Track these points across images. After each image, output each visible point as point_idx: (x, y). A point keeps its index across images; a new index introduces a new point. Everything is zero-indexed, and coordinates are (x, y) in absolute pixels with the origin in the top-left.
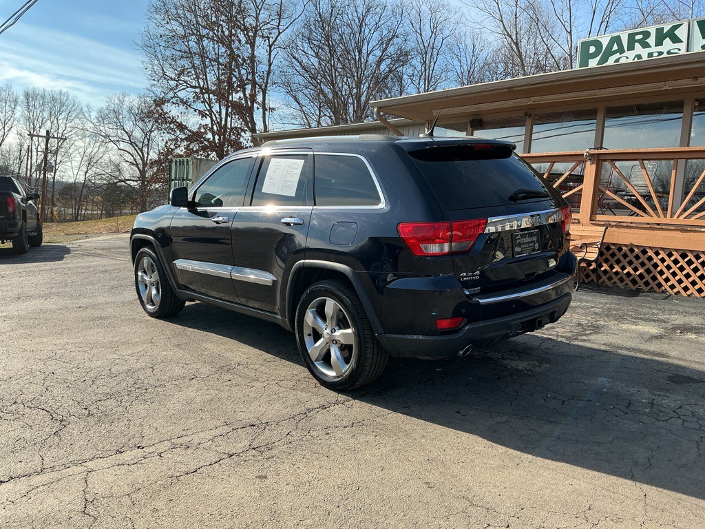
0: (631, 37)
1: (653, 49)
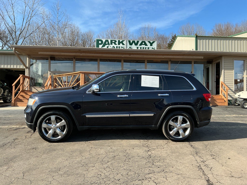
0: (111, 41)
1: (118, 45)
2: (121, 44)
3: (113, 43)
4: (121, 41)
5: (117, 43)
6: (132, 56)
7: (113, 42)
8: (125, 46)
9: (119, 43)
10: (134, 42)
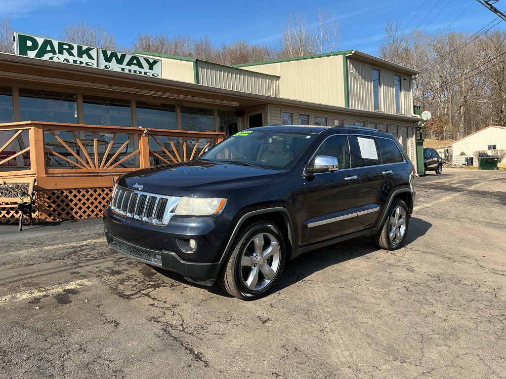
1: (76, 58)
2: (85, 56)
3: (64, 51)
4: (84, 48)
5: (75, 52)
6: (114, 88)
7: (65, 49)
8: (95, 62)
9: (81, 53)
10: (114, 55)
